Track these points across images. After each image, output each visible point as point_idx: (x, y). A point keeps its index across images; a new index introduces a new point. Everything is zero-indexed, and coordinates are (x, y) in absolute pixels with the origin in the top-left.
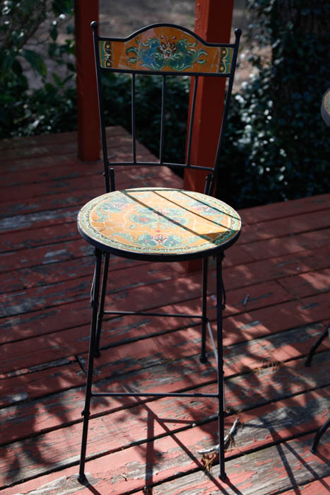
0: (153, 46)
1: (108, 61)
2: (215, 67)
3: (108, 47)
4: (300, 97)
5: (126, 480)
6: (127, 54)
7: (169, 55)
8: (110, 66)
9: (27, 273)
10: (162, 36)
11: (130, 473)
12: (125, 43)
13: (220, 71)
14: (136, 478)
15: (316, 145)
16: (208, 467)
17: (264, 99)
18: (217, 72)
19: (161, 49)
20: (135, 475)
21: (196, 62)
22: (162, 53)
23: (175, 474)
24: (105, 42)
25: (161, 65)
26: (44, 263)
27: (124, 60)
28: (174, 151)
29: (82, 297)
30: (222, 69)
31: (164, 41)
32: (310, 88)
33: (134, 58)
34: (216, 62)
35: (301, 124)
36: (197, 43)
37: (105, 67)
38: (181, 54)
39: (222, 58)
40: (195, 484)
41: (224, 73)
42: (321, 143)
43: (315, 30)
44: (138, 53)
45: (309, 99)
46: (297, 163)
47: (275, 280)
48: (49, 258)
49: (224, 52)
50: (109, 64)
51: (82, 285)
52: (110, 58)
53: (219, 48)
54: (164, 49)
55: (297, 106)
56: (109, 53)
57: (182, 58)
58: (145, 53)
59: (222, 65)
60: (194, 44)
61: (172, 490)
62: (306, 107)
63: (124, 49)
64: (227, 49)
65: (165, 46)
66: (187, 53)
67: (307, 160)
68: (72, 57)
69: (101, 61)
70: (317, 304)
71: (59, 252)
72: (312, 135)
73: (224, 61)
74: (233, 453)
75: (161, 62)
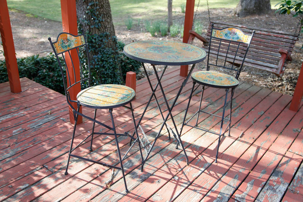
2: (80, 43)
4: (97, 56)
5: (81, 201)
9: (8, 140)
10: (63, 37)
11: (82, 198)
14: (84, 199)
15: (106, 73)
16: (109, 187)
17: (83, 59)
20: (84, 198)
21: (74, 43)
23: (98, 193)
26: (13, 135)
28: (51, 84)
29: (36, 144)
31: (64, 39)
32: (99, 53)
34: (80, 41)
35: (99, 66)
36: (73, 37)
38: (70, 42)
40: (106, 194)
42: (107, 72)
43: (97, 33)
45: (100, 57)
46: (100, 81)
47: (109, 121)
48: (15, 133)
51: (34, 139)
55: (96, 60)
58: (61, 44)
59: (82, 42)
61: (99, 198)
62: (99, 60)
65: (65, 41)
67: (103, 79)
70: (126, 126)
71: (18, 130)
72: (104, 70)
73: (82, 40)
74: (116, 180)
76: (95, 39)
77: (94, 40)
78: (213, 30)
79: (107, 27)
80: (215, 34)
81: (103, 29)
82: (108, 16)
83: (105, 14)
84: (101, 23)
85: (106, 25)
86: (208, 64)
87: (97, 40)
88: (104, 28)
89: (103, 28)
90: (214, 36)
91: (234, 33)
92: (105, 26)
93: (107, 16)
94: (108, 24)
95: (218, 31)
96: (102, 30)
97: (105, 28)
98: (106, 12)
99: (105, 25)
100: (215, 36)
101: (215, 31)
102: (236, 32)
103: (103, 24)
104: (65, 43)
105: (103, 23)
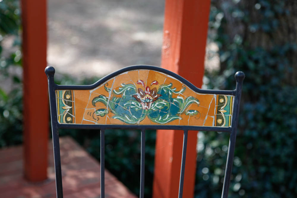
0: (127, 93)
1: (68, 116)
2: (210, 120)
3: (68, 97)
4: (253, 107)
6: (94, 104)
7: (148, 104)
8: (71, 122)
10: (140, 81)
12: (91, 91)
13: (217, 124)
15: (272, 155)
18: (213, 126)
19: (139, 97)
21: (184, 113)
22: (140, 102)
24: (64, 91)
25: (139, 117)
27: (89, 114)
30: (220, 121)
31: (141, 87)
32: (262, 98)
33: (103, 110)
34: (211, 113)
36: (185, 89)
37: (65, 123)
38: (164, 102)
39: (219, 108)
41: (223, 126)
42: (277, 153)
44: (108, 103)
45: (262, 109)
49: (222, 101)
50: (69, 119)
52: (71, 111)
53: (215, 95)
54: (142, 96)
56: (70, 104)
57: (166, 107)
58: (118, 102)
59: (219, 116)
60: (182, 90)
62: (260, 118)
63: (90, 98)
64: (225, 96)
65: (144, 93)
66: (172, 101)
68: (18, 71)
69: (58, 115)
72: (267, 145)
73: (222, 111)
75: (138, 114)
76: (257, 62)
77: (251, 65)
84: (281, 19)
87: (261, 65)
105: (287, 20)
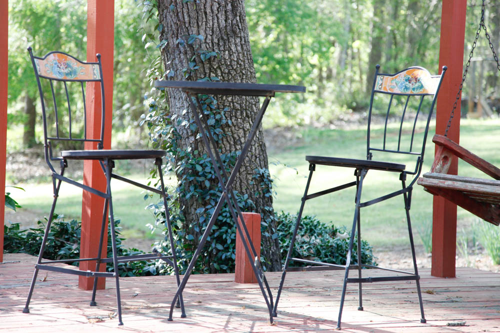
0: (55, 64)
7: (64, 70)
19: (59, 66)
21: (79, 74)
25: (62, 75)
30: (95, 77)
31: (59, 61)
38: (70, 69)
39: (94, 71)
59: (94, 74)
60: (76, 63)
64: (95, 66)
65: (61, 64)
66: (73, 69)
78: (378, 76)
79: (239, 139)
80: (381, 85)
81: (228, 145)
82: (247, 116)
83: (238, 110)
84: (226, 129)
85: (238, 136)
86: (369, 149)
87: (208, 170)
88: (232, 143)
89: (229, 143)
90: (378, 90)
91: (417, 78)
92: (234, 138)
93: (245, 114)
94: (245, 134)
95: (387, 78)
96: (228, 148)
97: (235, 143)
98: (240, 105)
99: (235, 136)
100: (380, 89)
101: (382, 80)
102: (419, 77)
103: (230, 133)
104: (60, 68)
105: (232, 131)
